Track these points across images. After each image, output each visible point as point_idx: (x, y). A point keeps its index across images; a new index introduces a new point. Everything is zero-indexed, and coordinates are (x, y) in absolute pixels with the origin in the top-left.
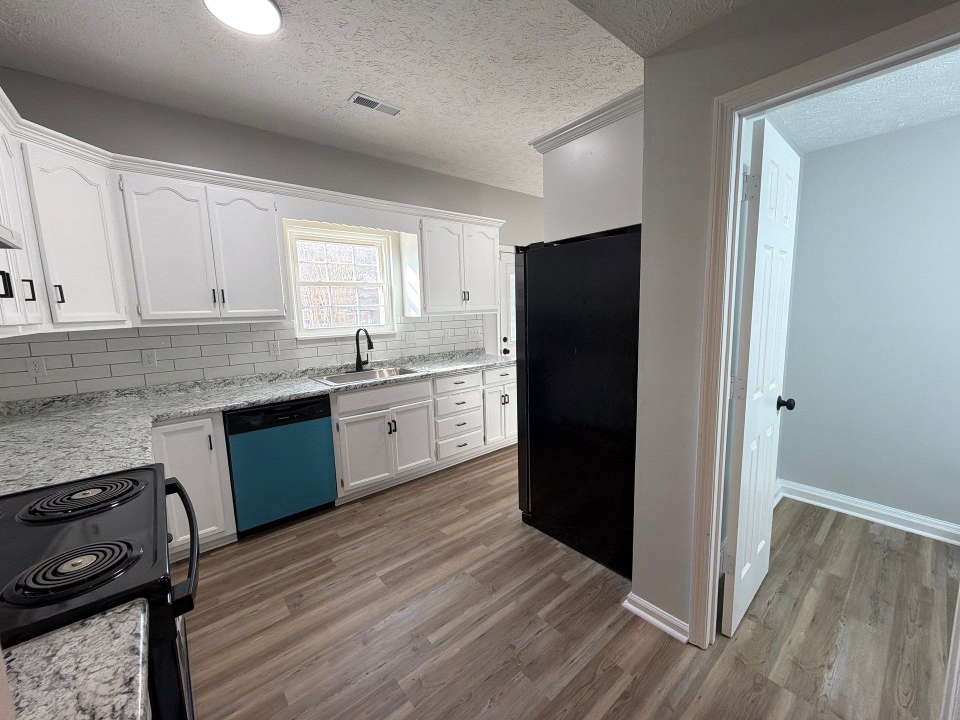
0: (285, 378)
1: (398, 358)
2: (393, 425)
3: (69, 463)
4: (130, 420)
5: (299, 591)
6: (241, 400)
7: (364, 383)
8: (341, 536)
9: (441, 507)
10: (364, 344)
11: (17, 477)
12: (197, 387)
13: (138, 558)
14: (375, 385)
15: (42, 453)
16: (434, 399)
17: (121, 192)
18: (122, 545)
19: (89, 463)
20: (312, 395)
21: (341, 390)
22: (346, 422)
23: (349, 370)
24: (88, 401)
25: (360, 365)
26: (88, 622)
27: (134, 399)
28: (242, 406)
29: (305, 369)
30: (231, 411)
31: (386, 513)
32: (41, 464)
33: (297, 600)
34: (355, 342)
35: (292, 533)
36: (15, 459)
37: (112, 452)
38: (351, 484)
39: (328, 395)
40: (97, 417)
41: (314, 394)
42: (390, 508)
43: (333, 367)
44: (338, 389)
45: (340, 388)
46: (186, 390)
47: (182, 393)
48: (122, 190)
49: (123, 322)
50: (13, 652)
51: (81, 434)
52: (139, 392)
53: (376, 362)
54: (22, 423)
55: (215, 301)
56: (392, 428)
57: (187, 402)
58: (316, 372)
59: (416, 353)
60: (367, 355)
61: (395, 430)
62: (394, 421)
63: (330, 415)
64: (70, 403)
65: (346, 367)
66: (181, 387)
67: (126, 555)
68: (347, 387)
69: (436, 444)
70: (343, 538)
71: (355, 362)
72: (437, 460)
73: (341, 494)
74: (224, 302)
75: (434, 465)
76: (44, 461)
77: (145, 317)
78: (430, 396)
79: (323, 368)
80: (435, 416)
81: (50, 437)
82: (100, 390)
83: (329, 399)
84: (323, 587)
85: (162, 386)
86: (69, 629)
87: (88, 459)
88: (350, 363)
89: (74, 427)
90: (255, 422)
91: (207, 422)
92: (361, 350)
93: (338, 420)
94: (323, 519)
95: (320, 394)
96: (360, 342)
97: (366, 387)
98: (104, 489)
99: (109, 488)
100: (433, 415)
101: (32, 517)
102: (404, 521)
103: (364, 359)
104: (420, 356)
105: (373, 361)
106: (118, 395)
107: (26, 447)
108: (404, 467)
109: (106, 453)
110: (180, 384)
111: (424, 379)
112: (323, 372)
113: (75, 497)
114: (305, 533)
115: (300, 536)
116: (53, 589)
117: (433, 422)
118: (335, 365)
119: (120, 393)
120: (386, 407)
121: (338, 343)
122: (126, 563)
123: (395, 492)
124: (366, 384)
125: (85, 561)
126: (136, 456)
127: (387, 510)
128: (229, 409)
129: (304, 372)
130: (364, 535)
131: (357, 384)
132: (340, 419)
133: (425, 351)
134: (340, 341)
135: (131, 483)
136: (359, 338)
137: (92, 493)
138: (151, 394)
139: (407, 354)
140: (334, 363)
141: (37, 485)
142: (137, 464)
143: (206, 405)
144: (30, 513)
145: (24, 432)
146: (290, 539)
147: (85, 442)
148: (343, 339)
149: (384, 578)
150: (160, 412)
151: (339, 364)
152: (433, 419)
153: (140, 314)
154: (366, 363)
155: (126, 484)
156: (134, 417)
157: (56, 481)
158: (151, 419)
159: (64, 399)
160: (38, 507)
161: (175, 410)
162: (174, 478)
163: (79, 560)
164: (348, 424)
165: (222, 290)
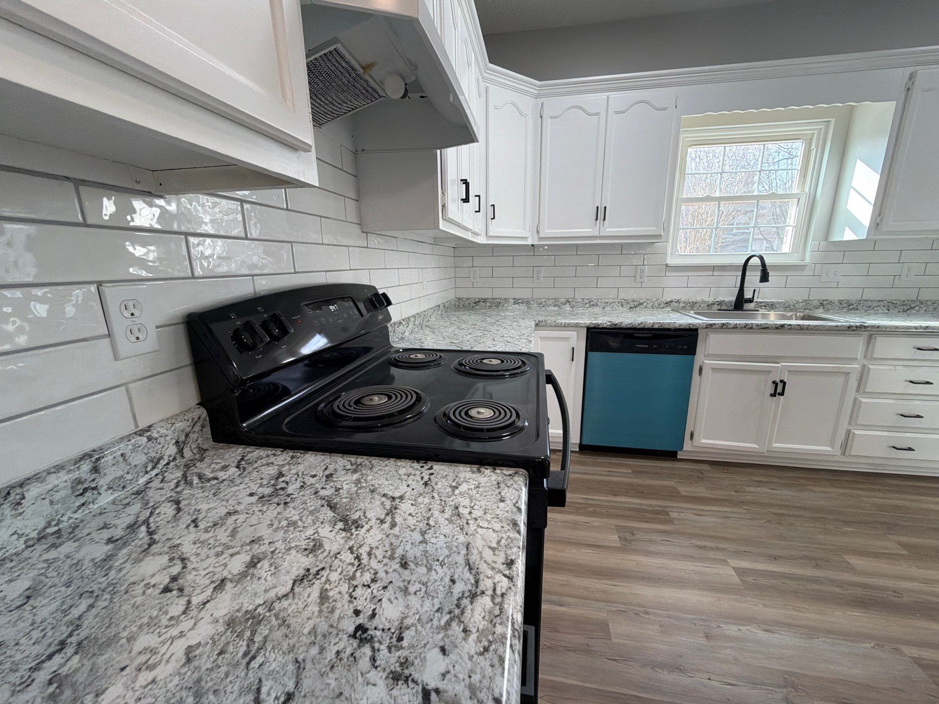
0: (646, 307)
1: (800, 301)
2: (780, 386)
3: (484, 340)
4: (521, 320)
5: (631, 528)
6: (604, 319)
7: (749, 322)
8: (683, 494)
9: (846, 523)
10: (753, 277)
11: (456, 341)
12: (568, 305)
13: (522, 429)
14: (765, 328)
15: (471, 331)
16: (864, 366)
17: (540, 120)
18: (513, 411)
19: (494, 343)
20: (678, 327)
21: (714, 327)
22: (713, 367)
23: (723, 307)
24: (496, 304)
25: (740, 303)
26: (482, 469)
27: (523, 307)
28: (605, 326)
29: (669, 300)
30: (594, 328)
31: (745, 492)
32: (469, 336)
33: (628, 536)
34: (740, 273)
35: (627, 466)
36: (457, 332)
37: (509, 339)
38: (703, 441)
39: (696, 330)
40: (501, 316)
41: (680, 325)
42: (752, 489)
43: (703, 302)
44: (711, 325)
45: (714, 324)
46: (559, 306)
47: (556, 308)
48: (541, 117)
49: (526, 238)
50: (435, 467)
51: (492, 324)
52: (527, 302)
53: (764, 302)
54: (463, 313)
55: (597, 219)
56: (779, 389)
57: (559, 314)
58: (682, 305)
59: (835, 295)
60: (755, 291)
61: (782, 394)
62: (784, 383)
63: (693, 353)
64: (488, 304)
65: (720, 303)
66: (557, 303)
67: (514, 422)
68: (723, 324)
69: (848, 432)
70: (683, 497)
71: (734, 299)
72: (844, 453)
73: (687, 446)
74: (604, 219)
75: (836, 459)
76: (471, 336)
77: (541, 235)
78: (857, 359)
79: (690, 301)
80: (858, 391)
81: (475, 322)
82: (504, 297)
83: (698, 334)
84: (657, 537)
85: (543, 300)
86: (469, 469)
87: (494, 340)
88: (727, 299)
89: (488, 319)
90: (613, 343)
91: (573, 334)
92: (746, 285)
93: (703, 362)
94: (662, 465)
95: (687, 327)
96: (747, 274)
97: (751, 328)
98: (502, 362)
99: (505, 362)
100: (855, 388)
101: (459, 367)
102: (776, 514)
103: (748, 295)
104: (841, 302)
105: (759, 300)
106: (515, 303)
107: (463, 326)
108: (782, 445)
109: (505, 339)
110: (556, 300)
111: (852, 332)
112: (692, 306)
113: (485, 361)
114: (642, 472)
115: (637, 473)
116: (465, 427)
117: (852, 400)
118: (707, 299)
119: (516, 301)
120: (775, 359)
121: (715, 273)
122: (513, 429)
123: (762, 471)
124: (752, 324)
125: (486, 413)
126: (524, 345)
127: (747, 489)
128: (592, 326)
129: (668, 304)
130: (713, 505)
131: (738, 322)
132: (706, 361)
133: (853, 295)
134: (719, 270)
135: (520, 363)
136: (748, 268)
137: (495, 362)
138: (535, 305)
139: (816, 296)
140: (706, 297)
141: (465, 348)
142: (524, 350)
143: (574, 319)
144: (459, 364)
145: (464, 317)
146: (626, 471)
147: (494, 329)
148: (723, 268)
149: (740, 572)
150: (541, 318)
151: (711, 299)
152: (851, 394)
153: (538, 232)
154: (750, 301)
155: (517, 362)
156: (523, 319)
157: (475, 349)
158: (534, 323)
159: (485, 300)
160: (463, 362)
161: (550, 319)
162: (550, 371)
163: (482, 410)
164: (715, 370)
165: (605, 208)
